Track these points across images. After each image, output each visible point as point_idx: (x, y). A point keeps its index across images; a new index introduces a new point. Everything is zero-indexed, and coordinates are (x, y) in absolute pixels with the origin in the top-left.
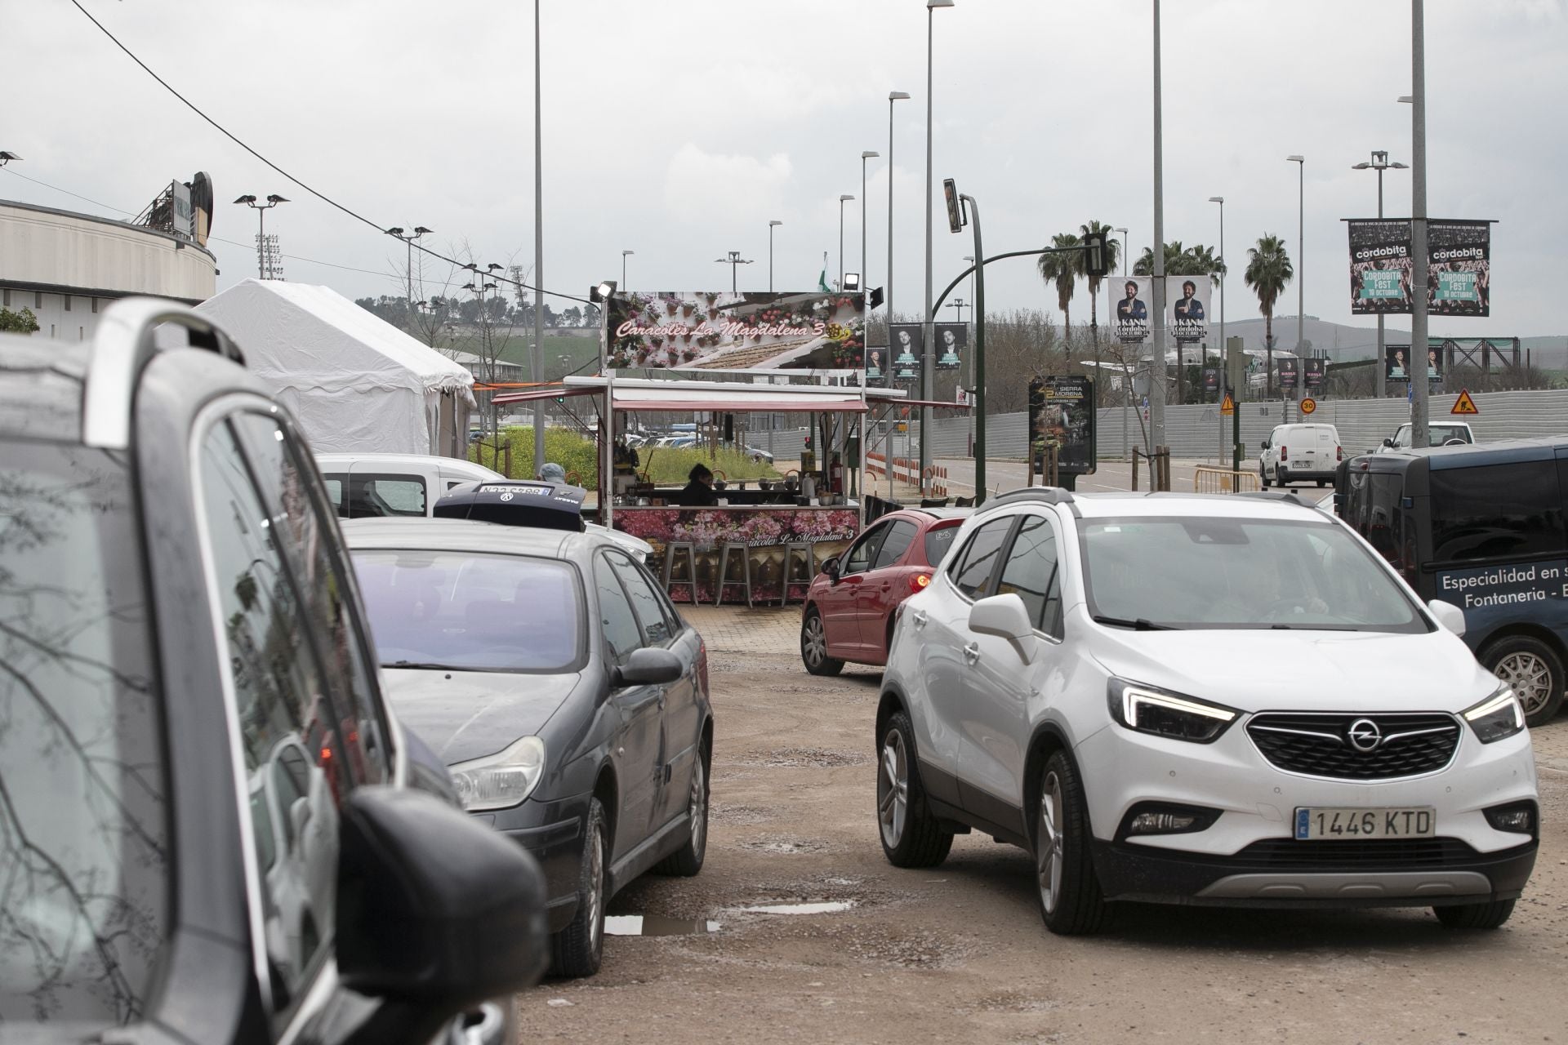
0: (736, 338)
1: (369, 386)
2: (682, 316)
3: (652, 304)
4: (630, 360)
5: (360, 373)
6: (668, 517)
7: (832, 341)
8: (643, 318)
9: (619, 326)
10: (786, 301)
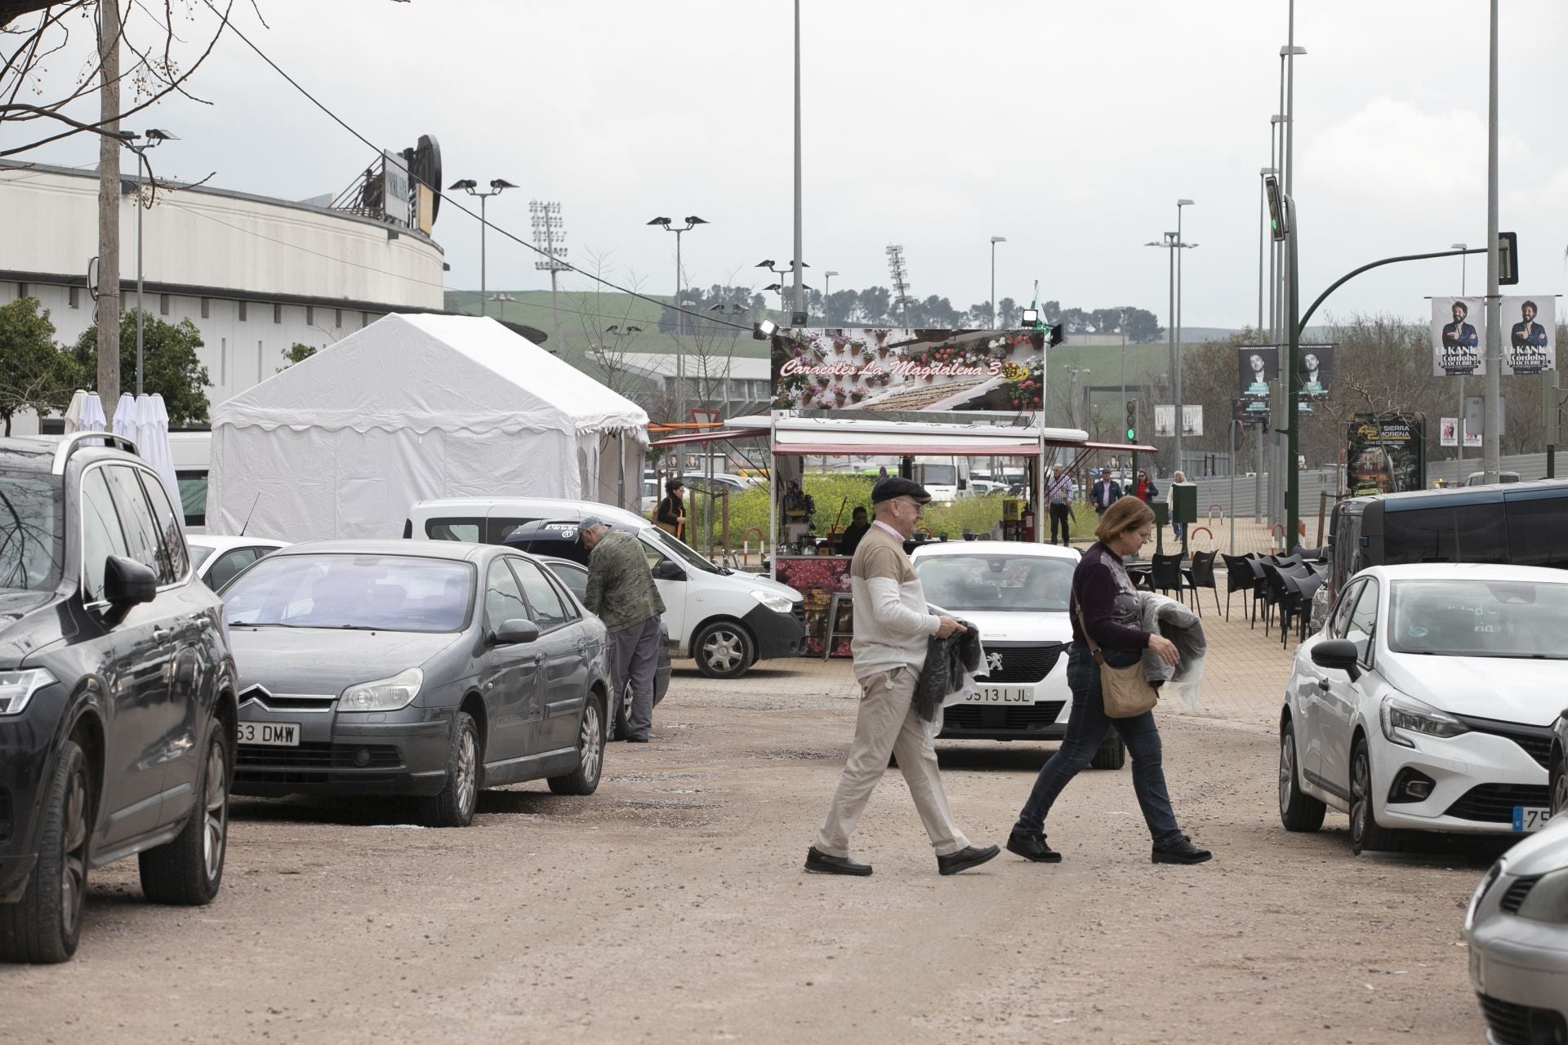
0: (907, 378)
1: (519, 428)
2: (850, 355)
3: (818, 341)
4: (794, 401)
5: (508, 413)
6: (835, 567)
7: (1009, 381)
8: (808, 356)
9: (783, 364)
10: (960, 338)
